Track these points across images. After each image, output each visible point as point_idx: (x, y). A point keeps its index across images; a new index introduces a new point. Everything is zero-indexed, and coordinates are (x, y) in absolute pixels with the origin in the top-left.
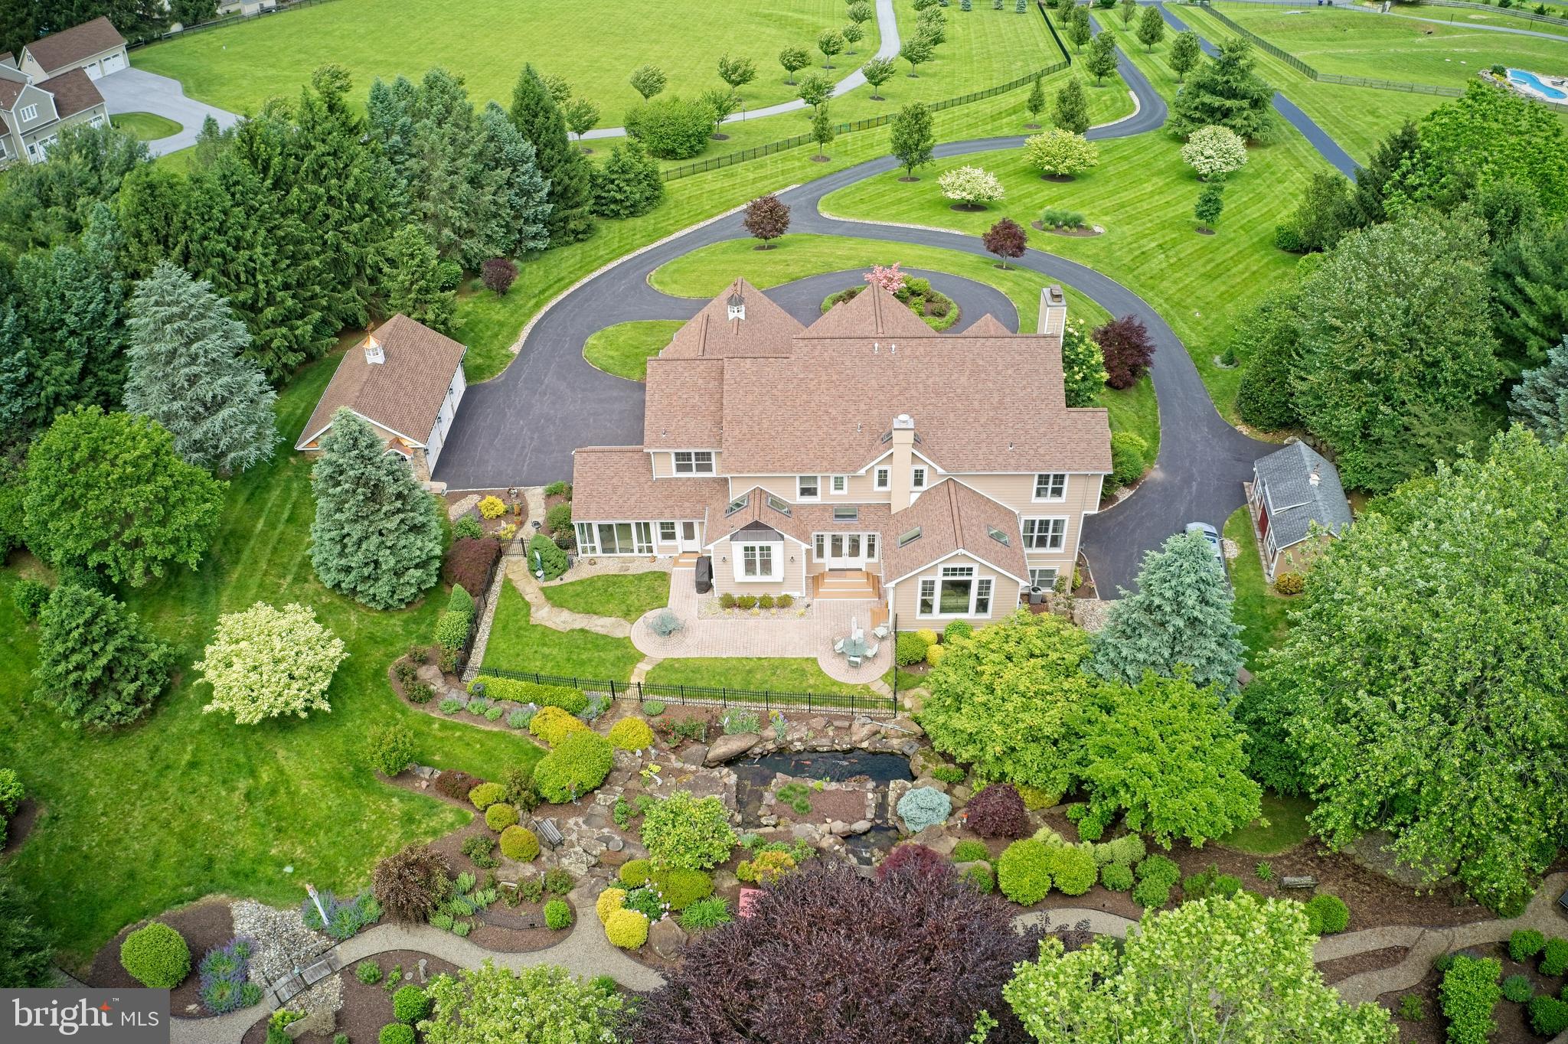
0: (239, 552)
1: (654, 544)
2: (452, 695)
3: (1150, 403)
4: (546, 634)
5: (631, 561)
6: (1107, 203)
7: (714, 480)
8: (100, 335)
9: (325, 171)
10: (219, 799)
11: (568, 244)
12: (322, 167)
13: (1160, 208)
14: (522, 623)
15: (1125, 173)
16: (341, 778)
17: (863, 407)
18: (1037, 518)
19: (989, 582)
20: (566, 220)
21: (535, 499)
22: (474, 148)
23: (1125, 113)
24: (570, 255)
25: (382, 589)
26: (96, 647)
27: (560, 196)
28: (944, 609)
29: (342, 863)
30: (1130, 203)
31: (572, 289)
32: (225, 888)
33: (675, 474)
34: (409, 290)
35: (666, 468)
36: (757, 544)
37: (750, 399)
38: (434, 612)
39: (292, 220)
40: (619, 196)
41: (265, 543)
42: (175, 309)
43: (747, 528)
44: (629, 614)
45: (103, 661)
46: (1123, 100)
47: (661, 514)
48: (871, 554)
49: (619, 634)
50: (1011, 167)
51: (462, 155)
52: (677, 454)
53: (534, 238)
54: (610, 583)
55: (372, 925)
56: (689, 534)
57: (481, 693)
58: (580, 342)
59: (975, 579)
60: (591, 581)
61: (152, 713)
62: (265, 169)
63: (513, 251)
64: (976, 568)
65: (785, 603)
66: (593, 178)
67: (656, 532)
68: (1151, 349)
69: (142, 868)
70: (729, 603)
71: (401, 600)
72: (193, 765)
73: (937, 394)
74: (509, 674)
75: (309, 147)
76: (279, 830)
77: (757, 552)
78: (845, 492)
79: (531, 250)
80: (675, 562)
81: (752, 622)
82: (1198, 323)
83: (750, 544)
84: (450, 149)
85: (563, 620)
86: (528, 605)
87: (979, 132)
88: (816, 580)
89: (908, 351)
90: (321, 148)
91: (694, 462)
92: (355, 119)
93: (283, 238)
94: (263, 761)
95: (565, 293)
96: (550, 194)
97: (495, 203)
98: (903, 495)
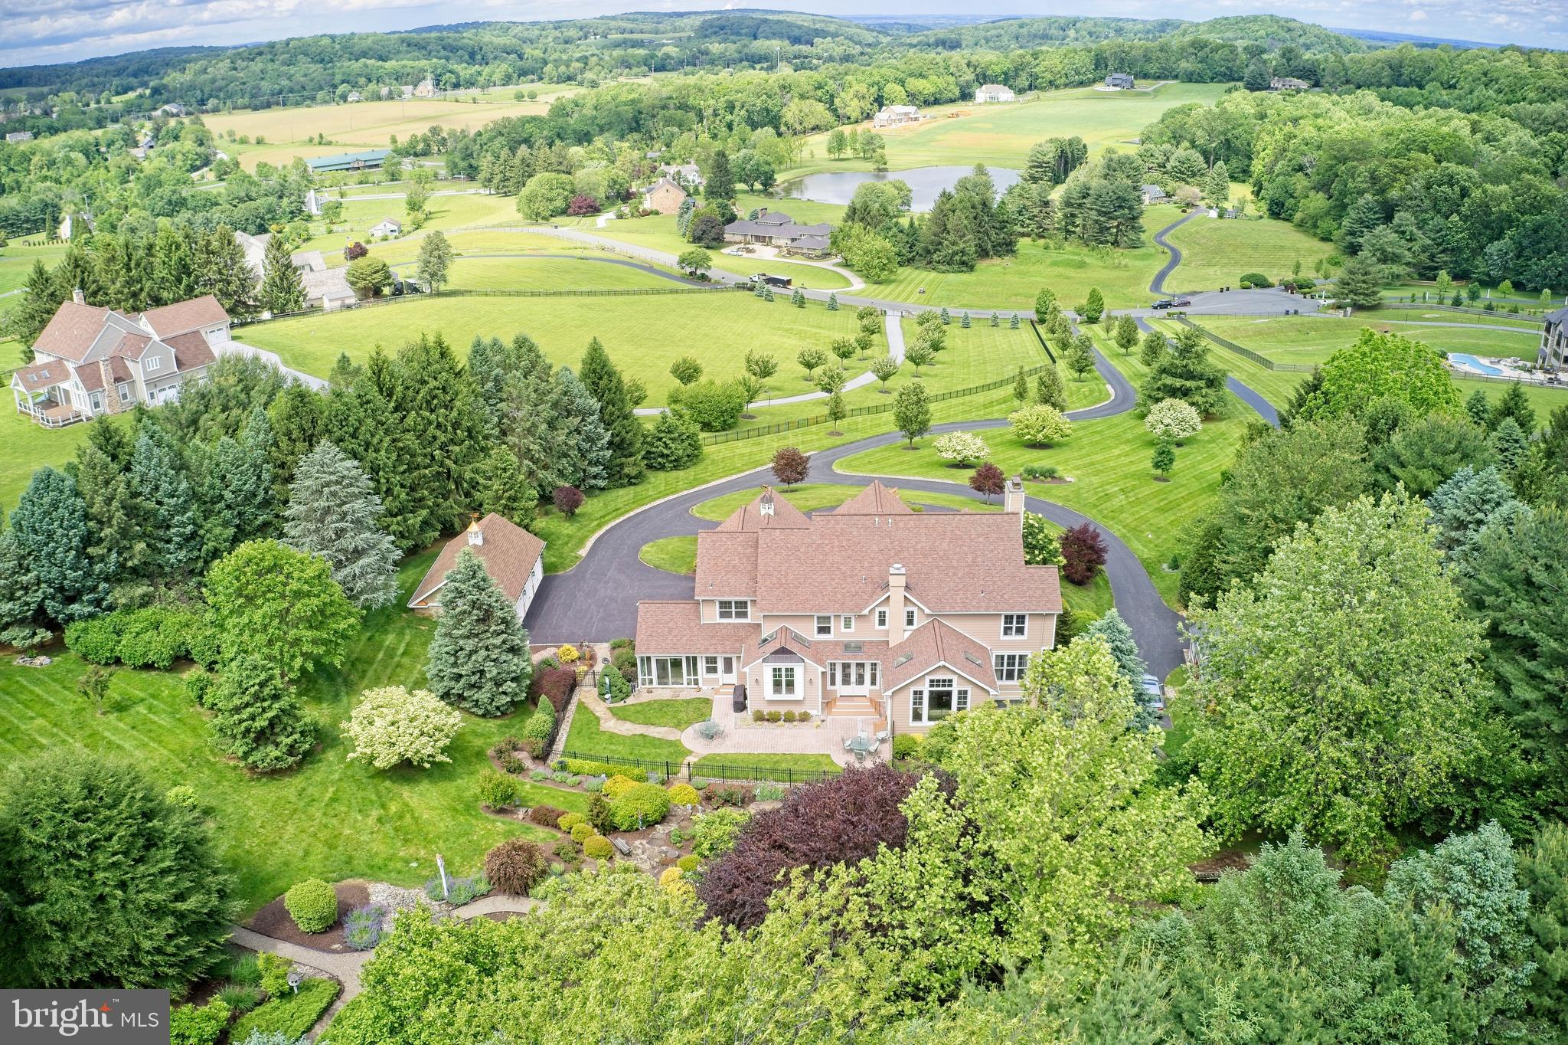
0: (364, 672)
1: (699, 677)
2: (538, 770)
3: (1107, 597)
4: (612, 737)
5: (681, 689)
6: (1080, 462)
7: (749, 625)
8: (249, 510)
9: (435, 402)
10: (356, 821)
11: (622, 486)
12: (435, 397)
13: (1125, 465)
14: (594, 730)
15: (1097, 443)
16: (455, 809)
17: (866, 565)
18: (1006, 654)
19: (966, 692)
20: (622, 465)
21: (602, 650)
22: (554, 396)
23: (1100, 400)
24: (624, 495)
25: (483, 696)
26: (266, 704)
27: (619, 446)
28: (930, 719)
29: (457, 860)
30: (1098, 462)
31: (627, 516)
32: (362, 876)
33: (719, 620)
34: (501, 498)
35: (711, 615)
36: (783, 666)
37: (778, 559)
38: (522, 721)
39: (410, 436)
40: (665, 452)
41: (386, 667)
42: (333, 478)
43: (776, 652)
44: (679, 725)
45: (270, 714)
46: (1100, 391)
47: (707, 650)
48: (873, 682)
49: (672, 738)
50: (999, 440)
51: (543, 402)
52: (721, 603)
53: (595, 477)
54: (663, 706)
55: (484, 896)
56: (728, 668)
57: (563, 767)
58: (636, 549)
59: (955, 690)
60: (649, 704)
61: (300, 764)
62: (390, 395)
63: (578, 487)
64: (955, 679)
65: (805, 718)
66: (645, 436)
67: (702, 665)
68: (1104, 550)
69: (295, 862)
70: (760, 717)
71: (498, 708)
72: (334, 800)
73: (925, 556)
74: (586, 757)
75: (424, 382)
76: (406, 840)
77: (783, 673)
78: (852, 630)
79: (592, 487)
80: (717, 692)
81: (778, 731)
82: (1150, 542)
83: (777, 665)
84: (533, 395)
85: (627, 729)
86: (598, 719)
87: (973, 416)
88: (828, 703)
89: (901, 525)
90: (433, 384)
91: (733, 610)
92: (460, 366)
93: (402, 449)
94: (391, 799)
95: (622, 519)
96: (610, 443)
97: (566, 444)
98: (897, 632)
